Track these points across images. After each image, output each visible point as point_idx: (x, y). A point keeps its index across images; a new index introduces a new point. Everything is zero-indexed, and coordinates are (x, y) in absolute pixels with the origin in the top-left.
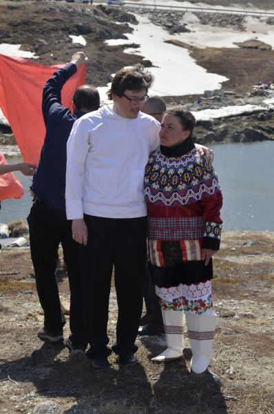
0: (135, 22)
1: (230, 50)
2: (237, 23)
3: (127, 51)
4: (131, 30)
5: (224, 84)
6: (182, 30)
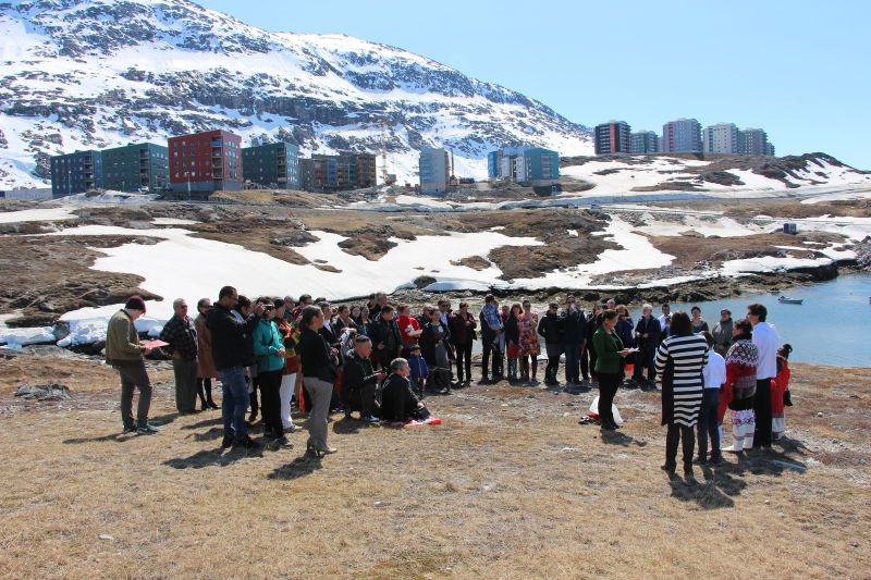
0: (609, 219)
1: (676, 238)
2: (680, 219)
3: (605, 239)
4: (607, 225)
5: (673, 261)
6: (642, 224)
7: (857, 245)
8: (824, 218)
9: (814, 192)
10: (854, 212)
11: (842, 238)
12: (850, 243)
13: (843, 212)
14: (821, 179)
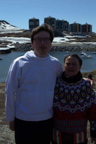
7: (15, 44)
8: (6, 37)
9: (3, 31)
10: (13, 36)
11: (11, 42)
12: (13, 44)
13: (11, 36)
14: (4, 27)
